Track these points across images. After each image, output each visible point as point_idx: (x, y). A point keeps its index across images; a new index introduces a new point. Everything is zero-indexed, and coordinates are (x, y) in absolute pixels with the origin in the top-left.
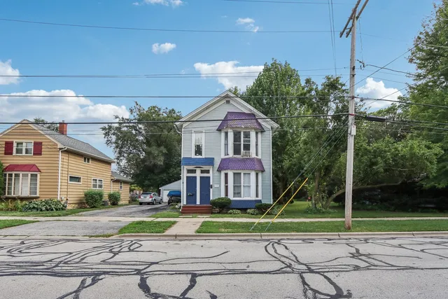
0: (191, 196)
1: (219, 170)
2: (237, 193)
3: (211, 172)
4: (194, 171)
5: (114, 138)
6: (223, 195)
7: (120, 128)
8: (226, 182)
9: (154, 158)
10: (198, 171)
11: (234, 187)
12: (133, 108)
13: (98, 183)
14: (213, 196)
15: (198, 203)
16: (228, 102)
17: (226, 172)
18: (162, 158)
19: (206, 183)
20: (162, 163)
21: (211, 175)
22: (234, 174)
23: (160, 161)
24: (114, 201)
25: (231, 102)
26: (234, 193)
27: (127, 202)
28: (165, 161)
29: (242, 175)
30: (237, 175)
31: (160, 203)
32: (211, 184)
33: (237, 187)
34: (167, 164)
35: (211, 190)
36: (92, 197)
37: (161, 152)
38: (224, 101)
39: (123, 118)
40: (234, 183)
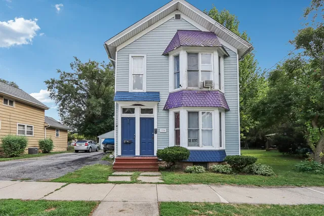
0: (128, 145)
1: (167, 109)
2: (193, 140)
3: (155, 111)
4: (132, 111)
5: (56, 92)
6: (172, 143)
7: (62, 82)
8: (177, 124)
9: (92, 108)
10: (138, 110)
11: (189, 131)
12: (74, 63)
13: (26, 129)
14: (158, 145)
15: (138, 153)
16: (178, 17)
17: (176, 110)
18: (100, 109)
19: (148, 126)
20: (99, 113)
21: (155, 115)
22: (189, 113)
23: (98, 111)
24: (46, 148)
25: (182, 16)
26: (189, 141)
27: (65, 150)
28: (102, 112)
29: (200, 114)
30: (193, 115)
31: (97, 151)
32: (155, 127)
33: (193, 132)
34: (104, 114)
35: (156, 136)
36: (10, 145)
37: (99, 103)
38: (173, 15)
39: (64, 73)
40: (189, 127)
